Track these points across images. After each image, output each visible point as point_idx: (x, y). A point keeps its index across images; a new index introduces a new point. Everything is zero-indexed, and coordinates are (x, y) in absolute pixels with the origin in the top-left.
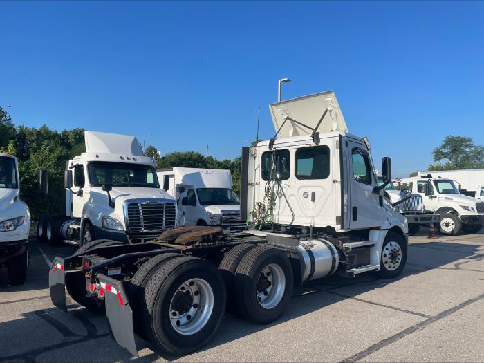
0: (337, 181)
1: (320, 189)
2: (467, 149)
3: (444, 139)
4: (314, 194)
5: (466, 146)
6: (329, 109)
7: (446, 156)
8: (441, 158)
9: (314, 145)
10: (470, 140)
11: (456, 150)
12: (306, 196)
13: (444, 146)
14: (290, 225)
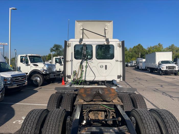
0: (118, 61)
1: (109, 64)
2: (61, 49)
3: (54, 45)
4: (106, 66)
5: (60, 48)
6: (106, 28)
7: (54, 51)
8: (52, 51)
9: (106, 44)
10: (61, 46)
11: (57, 49)
12: (102, 67)
13: (54, 47)
14: (93, 81)
